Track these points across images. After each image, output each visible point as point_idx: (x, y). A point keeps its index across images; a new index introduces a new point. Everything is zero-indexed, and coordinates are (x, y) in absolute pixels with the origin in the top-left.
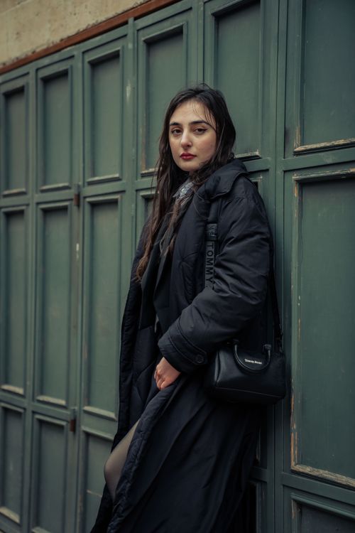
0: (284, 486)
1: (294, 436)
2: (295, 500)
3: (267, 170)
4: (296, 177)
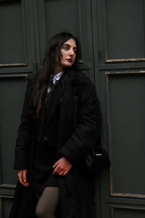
0: (106, 203)
1: (111, 182)
2: (113, 208)
3: (89, 69)
4: (107, 73)
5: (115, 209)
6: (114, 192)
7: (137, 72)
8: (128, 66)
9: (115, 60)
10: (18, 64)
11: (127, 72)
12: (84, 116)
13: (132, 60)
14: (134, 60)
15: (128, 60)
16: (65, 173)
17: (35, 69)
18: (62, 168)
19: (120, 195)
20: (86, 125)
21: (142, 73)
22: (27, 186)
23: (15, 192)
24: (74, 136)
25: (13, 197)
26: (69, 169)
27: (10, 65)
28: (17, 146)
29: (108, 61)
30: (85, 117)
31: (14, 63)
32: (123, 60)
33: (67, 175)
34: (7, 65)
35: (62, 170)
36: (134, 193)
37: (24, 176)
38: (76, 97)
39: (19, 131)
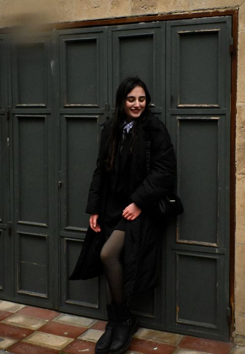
0: (172, 249)
1: (177, 228)
2: (178, 255)
3: (160, 113)
4: (178, 118)
5: (180, 255)
6: (180, 238)
7: (208, 118)
8: (200, 112)
9: (187, 105)
10: (90, 105)
11: (198, 118)
12: (156, 163)
13: (203, 106)
14: (206, 106)
15: (200, 105)
16: (133, 219)
17: (106, 110)
18: (130, 212)
19: (186, 241)
20: (158, 172)
21: (213, 119)
22: (98, 232)
23: (86, 235)
24: (145, 182)
25: (83, 241)
26: (138, 215)
27: (82, 105)
28: (90, 190)
29: (180, 106)
30: (158, 163)
31: (86, 104)
32: (195, 105)
33: (135, 220)
34: (79, 105)
35: (130, 214)
36: (200, 241)
37: (95, 221)
38: (149, 142)
39: (94, 176)
